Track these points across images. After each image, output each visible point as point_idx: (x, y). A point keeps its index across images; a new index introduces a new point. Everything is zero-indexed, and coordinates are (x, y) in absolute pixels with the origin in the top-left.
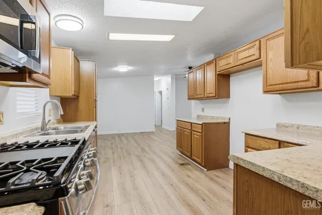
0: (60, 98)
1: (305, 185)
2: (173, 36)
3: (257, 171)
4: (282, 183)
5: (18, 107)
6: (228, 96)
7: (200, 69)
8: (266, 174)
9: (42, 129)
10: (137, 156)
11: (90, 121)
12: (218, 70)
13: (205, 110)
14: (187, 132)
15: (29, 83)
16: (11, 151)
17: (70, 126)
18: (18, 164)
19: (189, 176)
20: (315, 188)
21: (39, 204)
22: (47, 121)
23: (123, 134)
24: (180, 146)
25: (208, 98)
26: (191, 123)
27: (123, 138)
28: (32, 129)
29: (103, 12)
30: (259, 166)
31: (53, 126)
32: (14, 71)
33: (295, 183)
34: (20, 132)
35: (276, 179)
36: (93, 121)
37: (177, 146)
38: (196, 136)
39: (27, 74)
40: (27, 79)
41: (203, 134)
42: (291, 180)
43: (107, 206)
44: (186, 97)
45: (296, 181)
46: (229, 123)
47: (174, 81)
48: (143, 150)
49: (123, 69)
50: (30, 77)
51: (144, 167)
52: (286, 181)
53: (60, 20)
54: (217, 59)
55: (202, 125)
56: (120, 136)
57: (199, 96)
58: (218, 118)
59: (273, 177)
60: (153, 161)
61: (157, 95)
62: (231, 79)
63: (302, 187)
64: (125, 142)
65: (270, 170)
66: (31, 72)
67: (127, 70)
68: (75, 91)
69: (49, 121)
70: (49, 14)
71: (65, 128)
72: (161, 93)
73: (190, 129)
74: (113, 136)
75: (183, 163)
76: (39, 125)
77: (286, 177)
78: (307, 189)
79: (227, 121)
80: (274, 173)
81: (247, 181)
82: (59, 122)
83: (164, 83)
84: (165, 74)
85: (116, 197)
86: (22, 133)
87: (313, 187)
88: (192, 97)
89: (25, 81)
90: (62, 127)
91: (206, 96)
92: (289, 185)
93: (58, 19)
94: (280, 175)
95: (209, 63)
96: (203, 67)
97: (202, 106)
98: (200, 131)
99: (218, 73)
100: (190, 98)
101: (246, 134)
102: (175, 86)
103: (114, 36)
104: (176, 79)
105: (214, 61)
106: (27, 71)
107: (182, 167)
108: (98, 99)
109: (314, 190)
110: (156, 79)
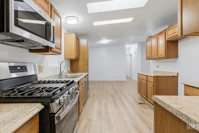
0: (70, 60)
1: (190, 119)
2: (133, 18)
3: (165, 107)
4: (177, 116)
5: (49, 64)
6: (176, 56)
7: (154, 38)
8: (169, 110)
9: (60, 75)
10: (112, 95)
11: (84, 72)
12: (167, 38)
13: (159, 67)
14: (144, 82)
15: (50, 53)
16: (42, 83)
17: (73, 74)
18: (40, 88)
19: (143, 112)
20: (195, 121)
21: (42, 104)
22: (62, 71)
23: (105, 81)
24: (140, 91)
25: (160, 58)
26: (147, 76)
27: (105, 84)
28: (55, 75)
29: (87, 12)
30: (166, 104)
31: (66, 74)
32: (44, 48)
33: (184, 117)
34: (50, 76)
35: (174, 113)
36: (86, 72)
37: (138, 91)
38: (150, 85)
39: (50, 49)
40: (50, 51)
41: (155, 83)
42: (182, 115)
43: (89, 120)
44: (145, 58)
45: (185, 115)
46: (177, 77)
47: (140, 47)
48: (116, 92)
49: (105, 41)
50: (51, 50)
51: (115, 102)
52: (179, 115)
53: (67, 20)
54: (166, 30)
55: (154, 77)
56: (103, 82)
57: (153, 57)
58: (168, 73)
59: (173, 112)
60: (121, 99)
61: (129, 57)
62: (179, 43)
63: (188, 120)
64: (106, 86)
65: (172, 107)
66: (51, 48)
67: (107, 42)
68: (76, 56)
69: (63, 71)
70: (61, 18)
71: (71, 75)
72: (131, 55)
73: (146, 79)
74: (99, 82)
75: (140, 102)
76: (58, 73)
77: (180, 112)
78: (191, 121)
79: (176, 75)
80: (174, 109)
81: (160, 113)
82: (69, 72)
83: (133, 49)
84: (133, 42)
85: (94, 116)
86: (50, 77)
87: (194, 120)
88: (149, 58)
89: (49, 52)
90: (69, 75)
91: (158, 57)
92: (181, 118)
93: (66, 19)
94: (177, 111)
95: (160, 34)
96: (157, 36)
97: (157, 64)
98: (153, 81)
99: (167, 40)
100: (148, 59)
101: (185, 85)
102: (140, 51)
103: (96, 24)
104: (141, 46)
105: (164, 31)
106: (50, 48)
107: (140, 105)
108: (89, 60)
109: (194, 122)
110: (127, 46)
